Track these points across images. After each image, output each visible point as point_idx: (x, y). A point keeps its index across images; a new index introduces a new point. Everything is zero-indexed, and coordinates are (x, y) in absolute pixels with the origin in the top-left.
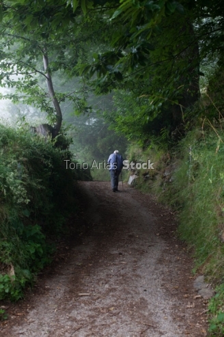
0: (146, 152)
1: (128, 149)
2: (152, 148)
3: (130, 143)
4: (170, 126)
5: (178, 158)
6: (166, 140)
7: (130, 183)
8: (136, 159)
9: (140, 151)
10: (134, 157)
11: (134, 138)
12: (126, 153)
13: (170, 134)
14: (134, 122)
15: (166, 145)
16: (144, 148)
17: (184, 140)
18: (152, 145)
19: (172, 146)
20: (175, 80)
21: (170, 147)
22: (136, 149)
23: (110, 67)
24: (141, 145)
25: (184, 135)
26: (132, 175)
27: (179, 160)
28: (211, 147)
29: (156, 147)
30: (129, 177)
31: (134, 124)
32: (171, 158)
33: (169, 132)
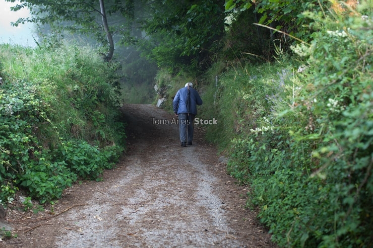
0: (175, 78)
1: (158, 75)
2: (181, 75)
3: (160, 70)
4: (198, 57)
5: (204, 84)
6: (195, 69)
7: (158, 105)
8: (165, 84)
9: (170, 77)
10: (163, 82)
11: (164, 66)
12: (156, 78)
13: (198, 64)
14: (168, 53)
15: (195, 73)
16: (173, 75)
17: (210, 70)
18: (181, 72)
19: (200, 74)
20: (208, 28)
21: (199, 75)
22: (165, 75)
23: (173, 26)
24: (171, 72)
25: (210, 66)
26: (160, 98)
27: (206, 86)
28: (232, 77)
29: (185, 74)
30: (158, 100)
31: (168, 54)
32: (198, 84)
33: (197, 62)
